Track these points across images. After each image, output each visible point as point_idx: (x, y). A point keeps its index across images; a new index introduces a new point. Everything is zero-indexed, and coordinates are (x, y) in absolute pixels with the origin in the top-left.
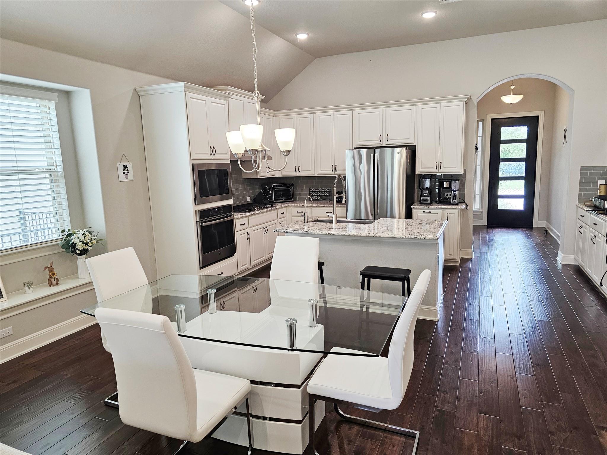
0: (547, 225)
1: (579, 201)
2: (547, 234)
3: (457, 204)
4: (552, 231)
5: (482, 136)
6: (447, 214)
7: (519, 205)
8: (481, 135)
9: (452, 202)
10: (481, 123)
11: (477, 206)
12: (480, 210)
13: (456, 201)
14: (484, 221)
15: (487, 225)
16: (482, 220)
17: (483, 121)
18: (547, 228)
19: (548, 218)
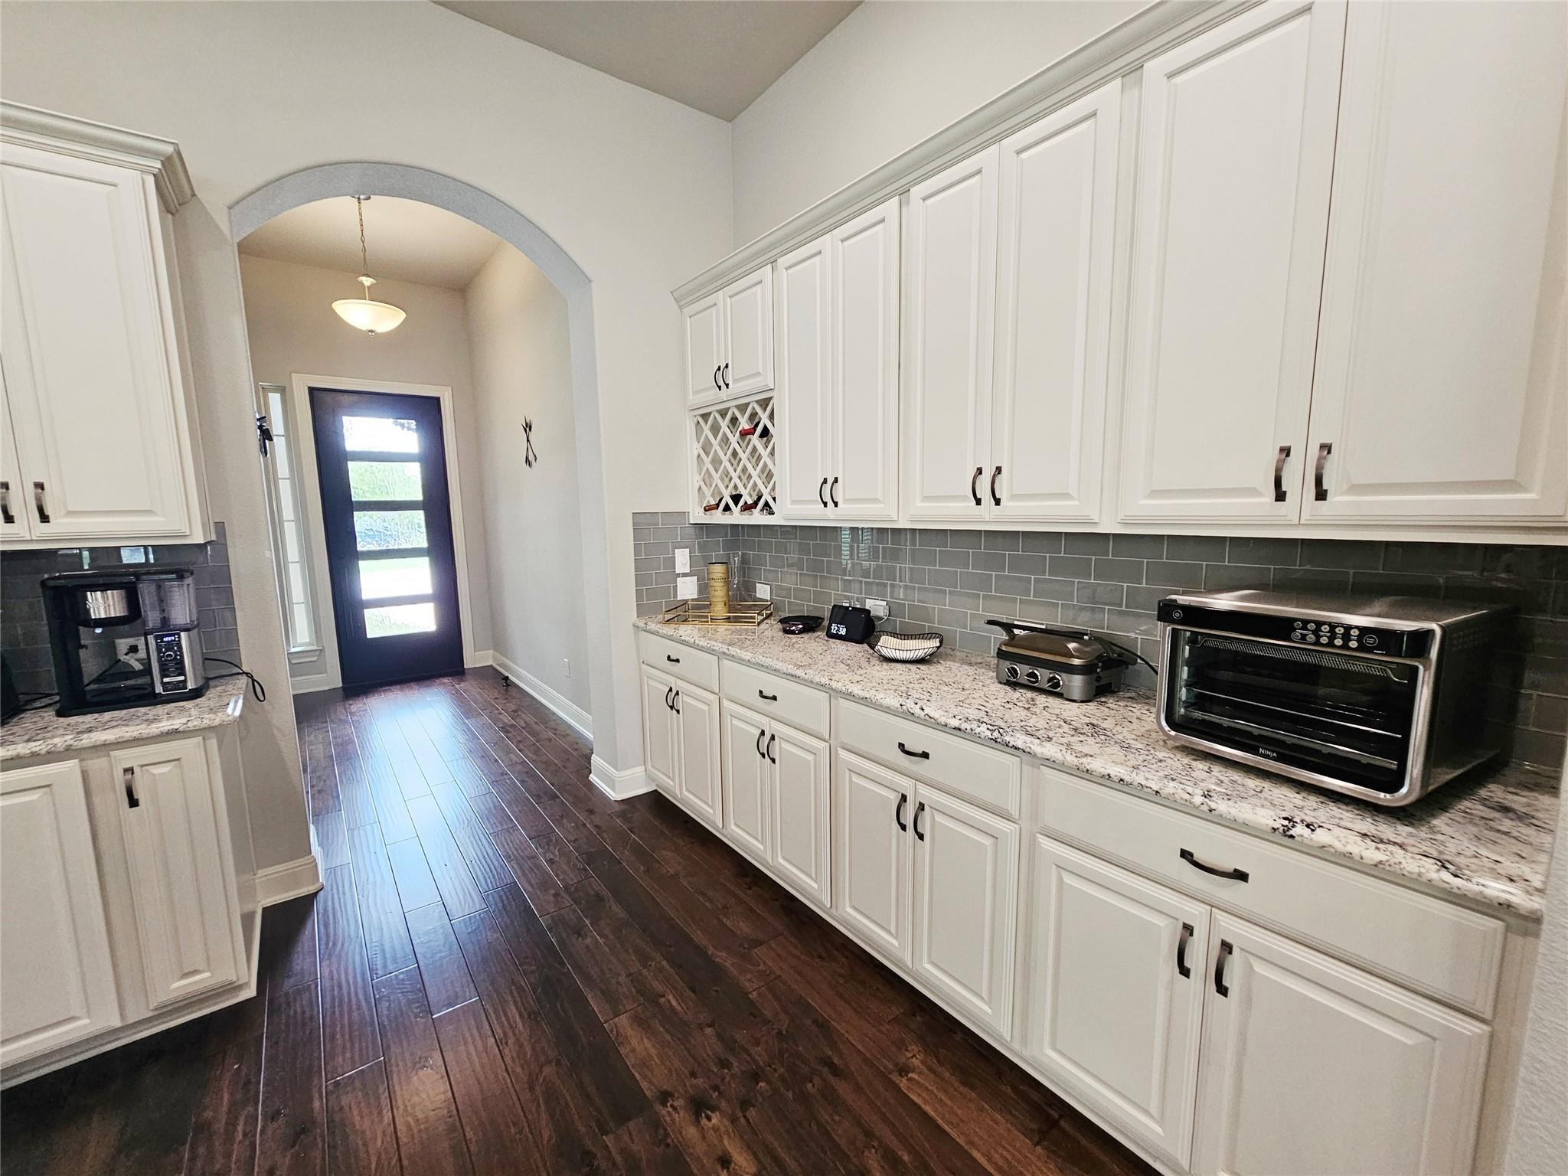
0: (495, 659)
1: (642, 611)
2: (508, 685)
3: (197, 694)
4: (518, 677)
5: (287, 435)
6: (130, 770)
7: (423, 620)
8: (283, 433)
9: (159, 689)
10: (275, 399)
11: (302, 636)
12: (315, 648)
13: (185, 681)
14: (331, 677)
15: (341, 685)
16: (325, 675)
17: (282, 390)
18: (498, 665)
19: (498, 640)
